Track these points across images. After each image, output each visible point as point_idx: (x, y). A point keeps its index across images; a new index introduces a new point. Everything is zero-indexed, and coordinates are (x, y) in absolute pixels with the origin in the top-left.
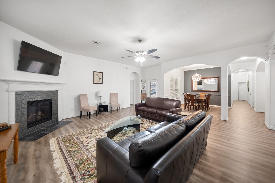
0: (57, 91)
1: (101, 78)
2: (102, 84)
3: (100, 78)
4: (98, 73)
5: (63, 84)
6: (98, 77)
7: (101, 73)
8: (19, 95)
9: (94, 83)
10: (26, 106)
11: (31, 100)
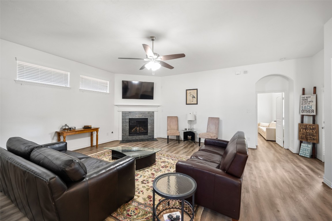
0: (153, 112)
1: (196, 97)
2: (197, 104)
3: (194, 97)
4: (192, 91)
5: (159, 106)
6: (191, 96)
7: (196, 90)
8: (124, 114)
9: (187, 104)
10: (128, 121)
11: (131, 117)
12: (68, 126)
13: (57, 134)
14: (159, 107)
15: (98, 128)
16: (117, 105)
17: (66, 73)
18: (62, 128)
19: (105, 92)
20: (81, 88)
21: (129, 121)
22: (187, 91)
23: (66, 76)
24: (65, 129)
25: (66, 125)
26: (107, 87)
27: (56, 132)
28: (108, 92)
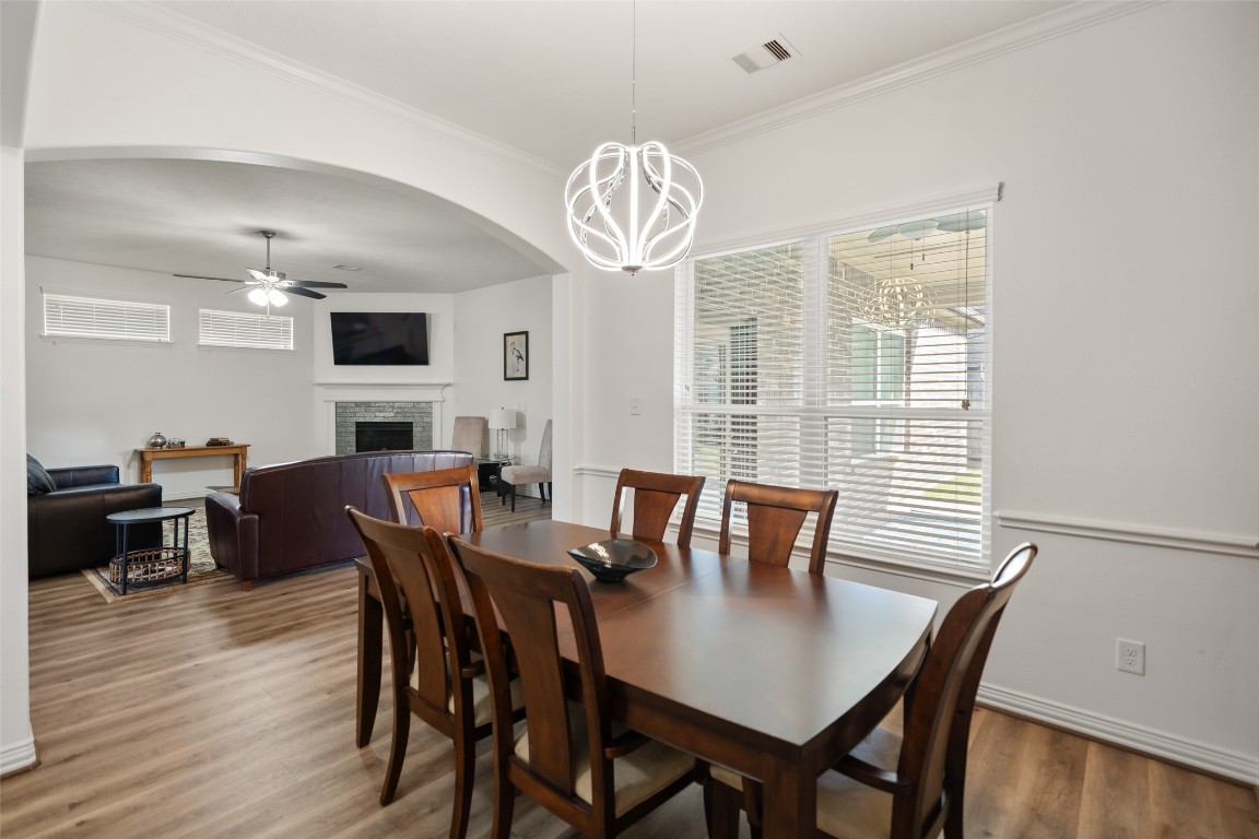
0: (430, 404)
1: (525, 357)
2: (527, 378)
3: (520, 357)
4: (516, 337)
5: (447, 385)
6: (515, 352)
7: (524, 337)
8: (341, 409)
9: (506, 379)
10: (354, 429)
11: (361, 420)
12: (163, 438)
13: (138, 457)
14: (448, 389)
15: (246, 446)
16: (321, 385)
17: (161, 307)
18: (148, 443)
19: (282, 347)
20: (202, 342)
21: (357, 432)
22: (508, 338)
23: (161, 314)
24: (155, 445)
25: (158, 436)
26: (288, 332)
27: (136, 451)
28: (291, 347)
